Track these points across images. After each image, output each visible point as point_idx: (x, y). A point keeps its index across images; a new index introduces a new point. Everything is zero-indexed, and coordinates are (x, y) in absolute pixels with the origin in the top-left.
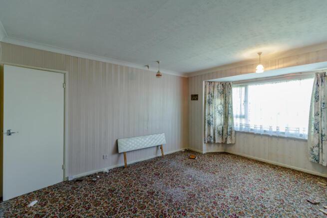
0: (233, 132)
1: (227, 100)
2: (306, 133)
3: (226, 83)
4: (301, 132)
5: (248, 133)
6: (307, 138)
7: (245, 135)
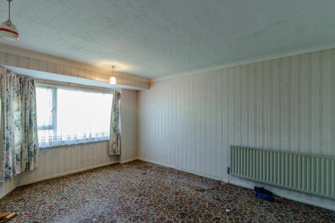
0: (38, 151)
1: (28, 105)
2: (109, 135)
3: (26, 77)
4: (105, 135)
5: (60, 147)
6: (109, 139)
7: (54, 150)
